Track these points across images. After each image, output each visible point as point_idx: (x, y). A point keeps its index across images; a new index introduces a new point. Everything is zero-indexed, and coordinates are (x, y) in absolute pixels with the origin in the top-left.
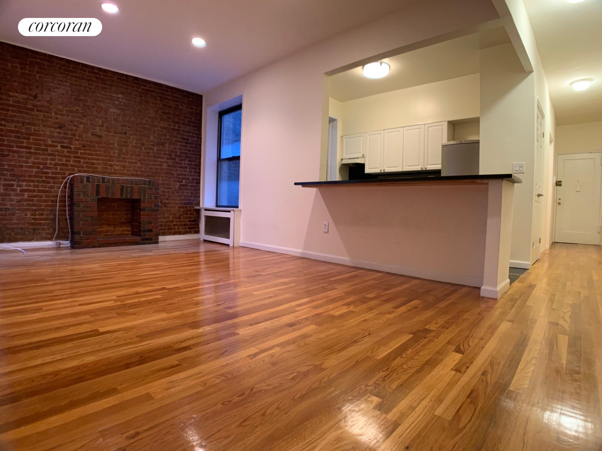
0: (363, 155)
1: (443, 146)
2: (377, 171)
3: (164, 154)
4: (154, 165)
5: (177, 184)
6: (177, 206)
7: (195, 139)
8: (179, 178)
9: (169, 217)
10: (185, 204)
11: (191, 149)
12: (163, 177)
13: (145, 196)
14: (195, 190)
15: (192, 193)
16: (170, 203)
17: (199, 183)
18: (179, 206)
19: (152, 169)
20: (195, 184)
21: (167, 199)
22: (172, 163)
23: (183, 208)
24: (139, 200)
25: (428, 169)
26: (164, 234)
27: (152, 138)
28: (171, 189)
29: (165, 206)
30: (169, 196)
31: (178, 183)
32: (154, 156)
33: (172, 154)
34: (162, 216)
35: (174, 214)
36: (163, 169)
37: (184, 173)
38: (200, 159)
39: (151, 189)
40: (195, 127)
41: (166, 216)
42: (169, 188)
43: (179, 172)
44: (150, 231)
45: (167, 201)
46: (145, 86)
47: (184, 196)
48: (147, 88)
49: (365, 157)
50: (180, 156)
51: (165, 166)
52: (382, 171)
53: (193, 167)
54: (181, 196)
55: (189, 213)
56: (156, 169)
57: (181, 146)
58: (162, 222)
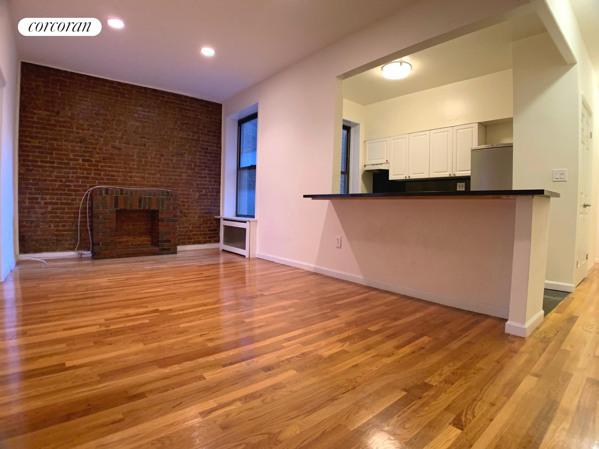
0: (387, 161)
1: (473, 151)
2: (402, 177)
3: (183, 164)
4: (173, 175)
5: (196, 194)
6: (197, 216)
7: (215, 148)
8: (199, 188)
9: (189, 227)
10: (205, 213)
11: (211, 159)
12: (182, 187)
13: (163, 206)
14: (215, 199)
15: (211, 203)
16: (189, 213)
17: (219, 192)
18: (198, 216)
19: (170, 179)
20: (215, 194)
21: (187, 209)
22: (192, 173)
23: (203, 217)
24: (158, 211)
25: (457, 175)
26: (184, 244)
27: (171, 149)
28: (191, 198)
29: (184, 216)
30: (189, 206)
31: (198, 193)
32: (174, 166)
33: (192, 165)
34: (181, 225)
35: (194, 224)
36: (182, 179)
37: (203, 182)
38: (220, 168)
39: (169, 199)
40: (214, 136)
41: (186, 225)
42: (188, 198)
43: (198, 182)
44: (169, 241)
45: (186, 211)
46: (164, 97)
47: (204, 206)
48: (166, 99)
49: (389, 163)
50: (199, 166)
51: (184, 176)
52: (408, 178)
53: (213, 176)
54: (201, 206)
55: (209, 222)
56: (175, 179)
57: (200, 155)
58: (182, 232)
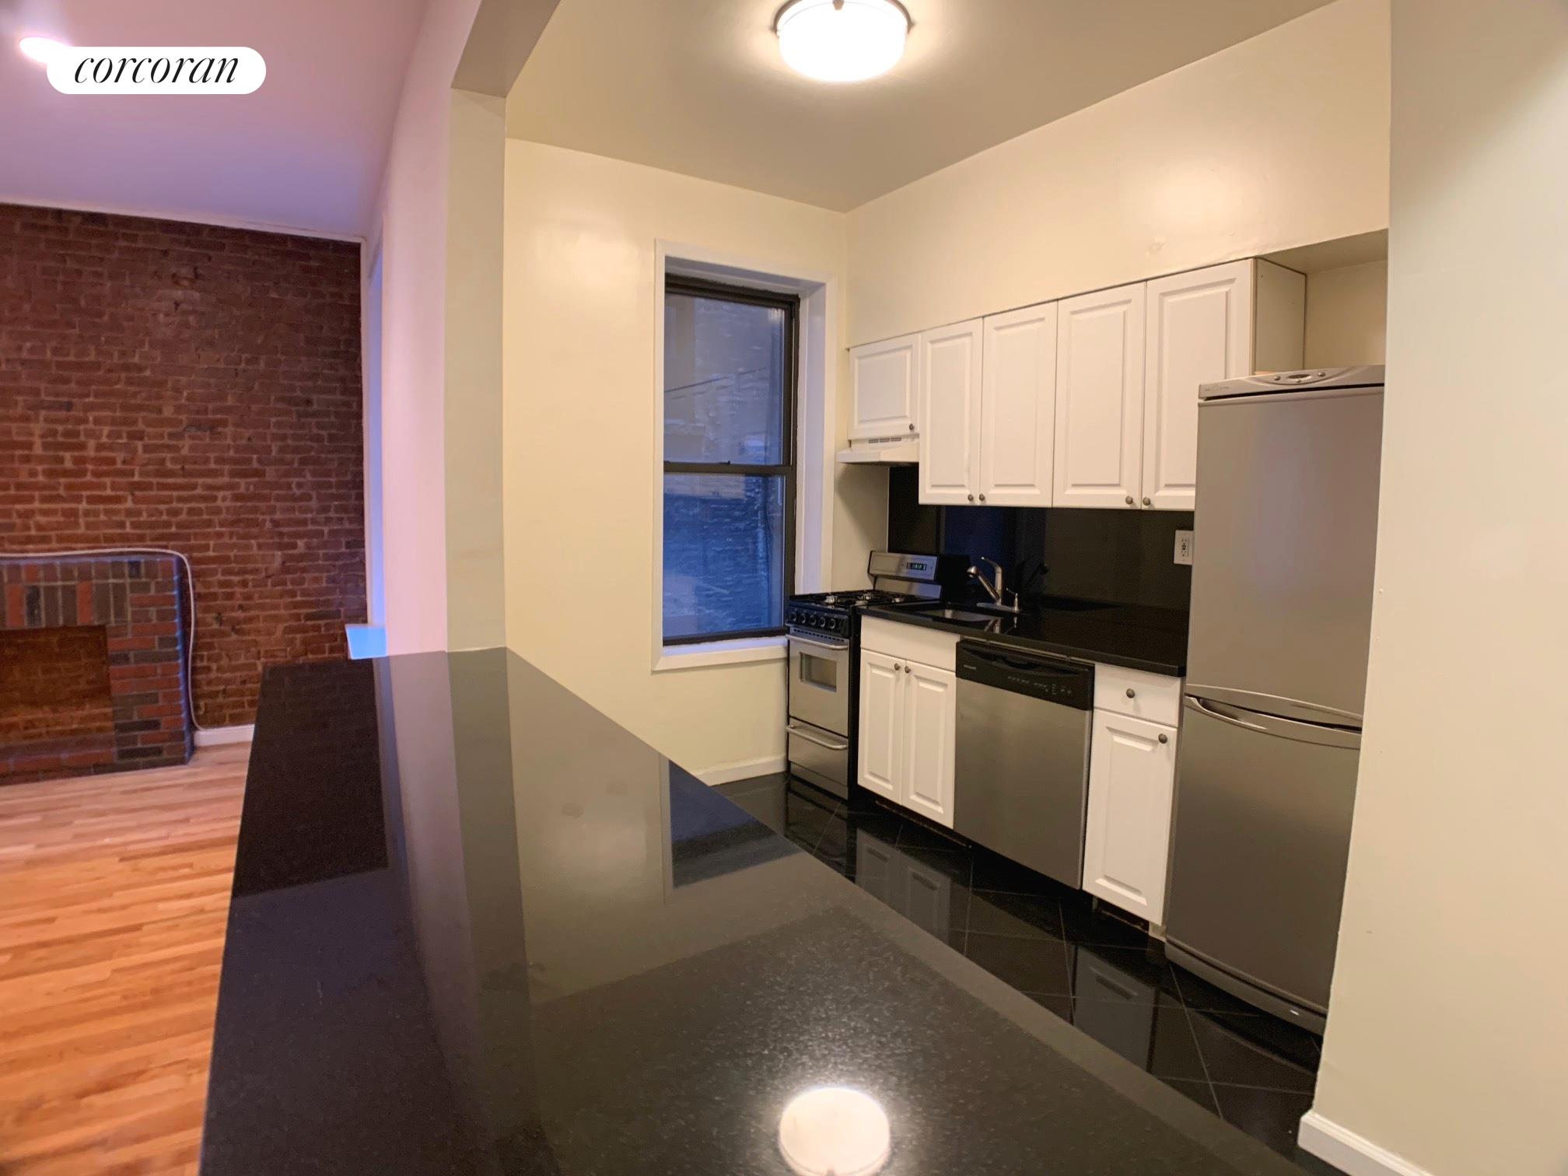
0: (911, 427)
1: (1212, 399)
2: (957, 497)
3: (220, 461)
4: (180, 499)
6: (281, 627)
8: (281, 535)
10: (309, 617)
13: (120, 612)
16: (250, 620)
17: (361, 543)
18: (286, 628)
19: (175, 513)
21: (241, 607)
23: (303, 630)
24: (102, 628)
27: (168, 412)
28: (256, 571)
29: (233, 629)
30: (248, 597)
31: (279, 553)
32: (183, 468)
33: (251, 459)
34: (224, 662)
37: (298, 515)
39: (146, 587)
42: (245, 572)
43: (278, 516)
44: (155, 725)
45: (239, 614)
47: (304, 593)
49: (917, 436)
52: (978, 502)
54: (293, 594)
